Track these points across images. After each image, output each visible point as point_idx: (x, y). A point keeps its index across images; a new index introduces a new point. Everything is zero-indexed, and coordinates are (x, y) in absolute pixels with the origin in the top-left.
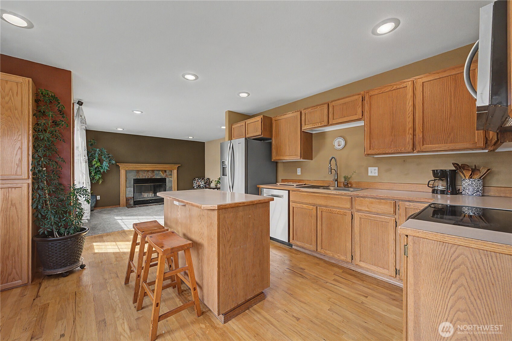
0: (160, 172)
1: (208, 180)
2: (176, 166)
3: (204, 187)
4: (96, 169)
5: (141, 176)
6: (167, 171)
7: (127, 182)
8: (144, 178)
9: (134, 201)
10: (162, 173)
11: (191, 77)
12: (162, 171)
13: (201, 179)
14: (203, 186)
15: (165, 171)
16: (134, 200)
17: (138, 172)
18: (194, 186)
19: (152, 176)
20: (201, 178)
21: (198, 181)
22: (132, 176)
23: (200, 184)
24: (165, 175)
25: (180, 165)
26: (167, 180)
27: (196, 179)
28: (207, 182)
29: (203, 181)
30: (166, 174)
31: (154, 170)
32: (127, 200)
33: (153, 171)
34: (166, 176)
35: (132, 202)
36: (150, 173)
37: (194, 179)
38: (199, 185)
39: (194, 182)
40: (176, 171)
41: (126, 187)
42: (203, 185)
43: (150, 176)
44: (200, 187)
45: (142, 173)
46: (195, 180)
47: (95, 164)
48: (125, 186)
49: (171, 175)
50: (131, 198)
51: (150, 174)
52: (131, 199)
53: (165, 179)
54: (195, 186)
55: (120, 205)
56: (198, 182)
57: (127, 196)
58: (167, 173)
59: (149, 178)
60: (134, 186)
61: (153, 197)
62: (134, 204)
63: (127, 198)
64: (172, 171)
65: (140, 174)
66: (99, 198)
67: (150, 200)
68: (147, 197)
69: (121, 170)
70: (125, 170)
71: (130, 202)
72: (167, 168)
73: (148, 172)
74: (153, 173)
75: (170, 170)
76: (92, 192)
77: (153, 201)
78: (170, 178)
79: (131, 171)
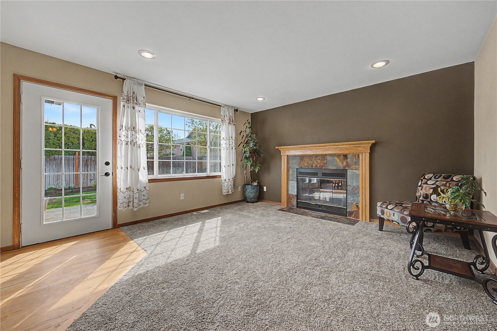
0: (336, 158)
5: (306, 164)
6: (349, 156)
7: (290, 172)
8: (311, 168)
9: (297, 202)
10: (338, 160)
12: (338, 155)
13: (440, 176)
15: (345, 156)
16: (297, 199)
17: (302, 157)
18: (418, 194)
19: (322, 164)
20: (443, 175)
22: (296, 165)
24: (345, 163)
26: (349, 172)
30: (347, 163)
31: (326, 155)
32: (289, 197)
33: (324, 156)
34: (348, 165)
35: (295, 203)
36: (319, 159)
37: (424, 175)
39: (420, 184)
40: (368, 155)
43: (318, 165)
45: (308, 160)
49: (357, 163)
51: (319, 161)
52: (294, 197)
53: (345, 171)
55: (281, 202)
57: (289, 192)
58: (349, 160)
59: (318, 168)
60: (297, 179)
61: (327, 202)
62: (297, 208)
63: (290, 195)
64: (359, 155)
65: (305, 161)
66: (265, 189)
67: (318, 205)
68: (318, 200)
69: (282, 156)
70: (286, 156)
71: (292, 202)
72: (346, 149)
73: (316, 158)
74: (324, 159)
75: (354, 153)
76: (257, 181)
77: (323, 208)
78: (355, 170)
79: (294, 157)
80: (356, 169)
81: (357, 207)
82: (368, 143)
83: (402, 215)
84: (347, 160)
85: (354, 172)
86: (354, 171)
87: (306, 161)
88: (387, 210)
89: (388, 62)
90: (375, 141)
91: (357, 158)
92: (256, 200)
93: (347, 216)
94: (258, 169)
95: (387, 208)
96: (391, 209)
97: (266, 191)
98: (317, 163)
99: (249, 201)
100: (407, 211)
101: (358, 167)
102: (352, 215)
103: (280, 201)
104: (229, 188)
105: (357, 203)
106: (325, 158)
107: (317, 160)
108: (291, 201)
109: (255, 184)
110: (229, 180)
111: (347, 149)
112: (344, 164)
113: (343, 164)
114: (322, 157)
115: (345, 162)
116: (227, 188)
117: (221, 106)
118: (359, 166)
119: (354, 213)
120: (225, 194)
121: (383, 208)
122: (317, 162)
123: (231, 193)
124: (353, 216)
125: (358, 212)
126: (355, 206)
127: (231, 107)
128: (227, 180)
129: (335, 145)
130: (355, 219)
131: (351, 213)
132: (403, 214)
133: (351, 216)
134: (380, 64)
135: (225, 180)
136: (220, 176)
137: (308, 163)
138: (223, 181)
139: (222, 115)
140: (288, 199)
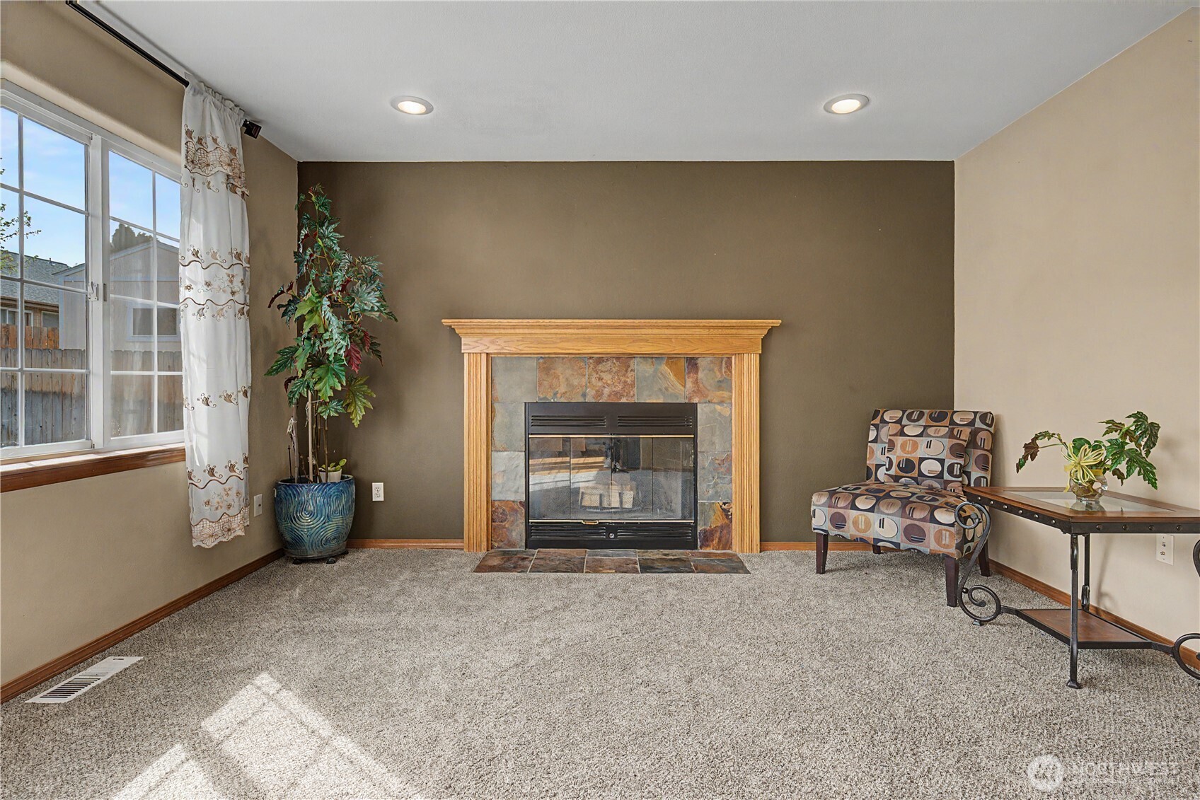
0: (664, 368)
1: (978, 424)
2: (756, 327)
3: (947, 476)
5: (562, 389)
6: (701, 362)
7: (496, 418)
8: (581, 400)
9: (529, 528)
10: (671, 376)
12: (671, 359)
13: (921, 415)
14: (937, 467)
15: (692, 362)
16: (527, 517)
17: (547, 363)
18: (871, 462)
19: (619, 388)
20: (927, 412)
21: (902, 433)
22: (521, 389)
23: (922, 451)
24: (689, 384)
25: (778, 322)
26: (702, 412)
27: (886, 418)
28: (972, 442)
29: (944, 431)
30: (696, 382)
31: (632, 356)
32: (496, 515)
33: (624, 360)
34: (698, 391)
35: (517, 532)
36: (610, 371)
37: (876, 413)
38: (908, 461)
39: (872, 435)
40: (755, 360)
41: (491, 447)
42: (942, 462)
43: (606, 391)
44: (915, 474)
45: (569, 372)
46: (883, 421)
48: (484, 439)
49: (724, 384)
50: (510, 505)
51: (607, 377)
52: (513, 511)
53: (692, 408)
54: (878, 466)
55: (463, 539)
56: (899, 441)
57: (496, 496)
58: (701, 375)
59: (604, 399)
60: (527, 441)
61: (630, 511)
62: (526, 547)
63: (496, 504)
64: (730, 359)
65: (558, 378)
66: (378, 492)
67: (607, 526)
68: (596, 508)
69: (466, 357)
70: (484, 356)
71: (508, 529)
72: (699, 339)
73: (600, 367)
74: (626, 371)
75: (718, 354)
76: (343, 462)
77: (622, 534)
78: (719, 404)
79: (514, 360)
80: (721, 403)
81: (727, 513)
82: (762, 328)
83: (909, 522)
84: (697, 373)
85: (714, 411)
86: (718, 407)
87: (561, 377)
88: (854, 513)
89: (866, 102)
90: (780, 321)
91: (724, 370)
92: (343, 544)
93: (696, 548)
94: (365, 408)
95: (854, 507)
96: (871, 510)
97: (382, 499)
98: (600, 384)
99: (315, 555)
100: (923, 509)
101: (726, 394)
102: (712, 541)
103: (455, 532)
104: (232, 512)
105: (724, 504)
106: (629, 366)
107: (602, 374)
108: (504, 527)
109: (335, 476)
110: (232, 468)
111: (701, 340)
112: (687, 386)
113: (685, 387)
114: (618, 364)
115: (691, 380)
116: (219, 512)
117: (186, 84)
118: (730, 394)
119: (718, 535)
120: (210, 544)
121: (840, 508)
122: (600, 379)
123: (241, 533)
124: (714, 542)
125: (727, 527)
126: (719, 512)
127: (232, 105)
128: (221, 471)
129: (668, 327)
130: (719, 552)
131: (707, 537)
132: (912, 518)
133: (707, 546)
134: (847, 106)
135: (212, 472)
136: (178, 455)
137: (569, 385)
138: (200, 477)
139: (189, 133)
140: (493, 521)
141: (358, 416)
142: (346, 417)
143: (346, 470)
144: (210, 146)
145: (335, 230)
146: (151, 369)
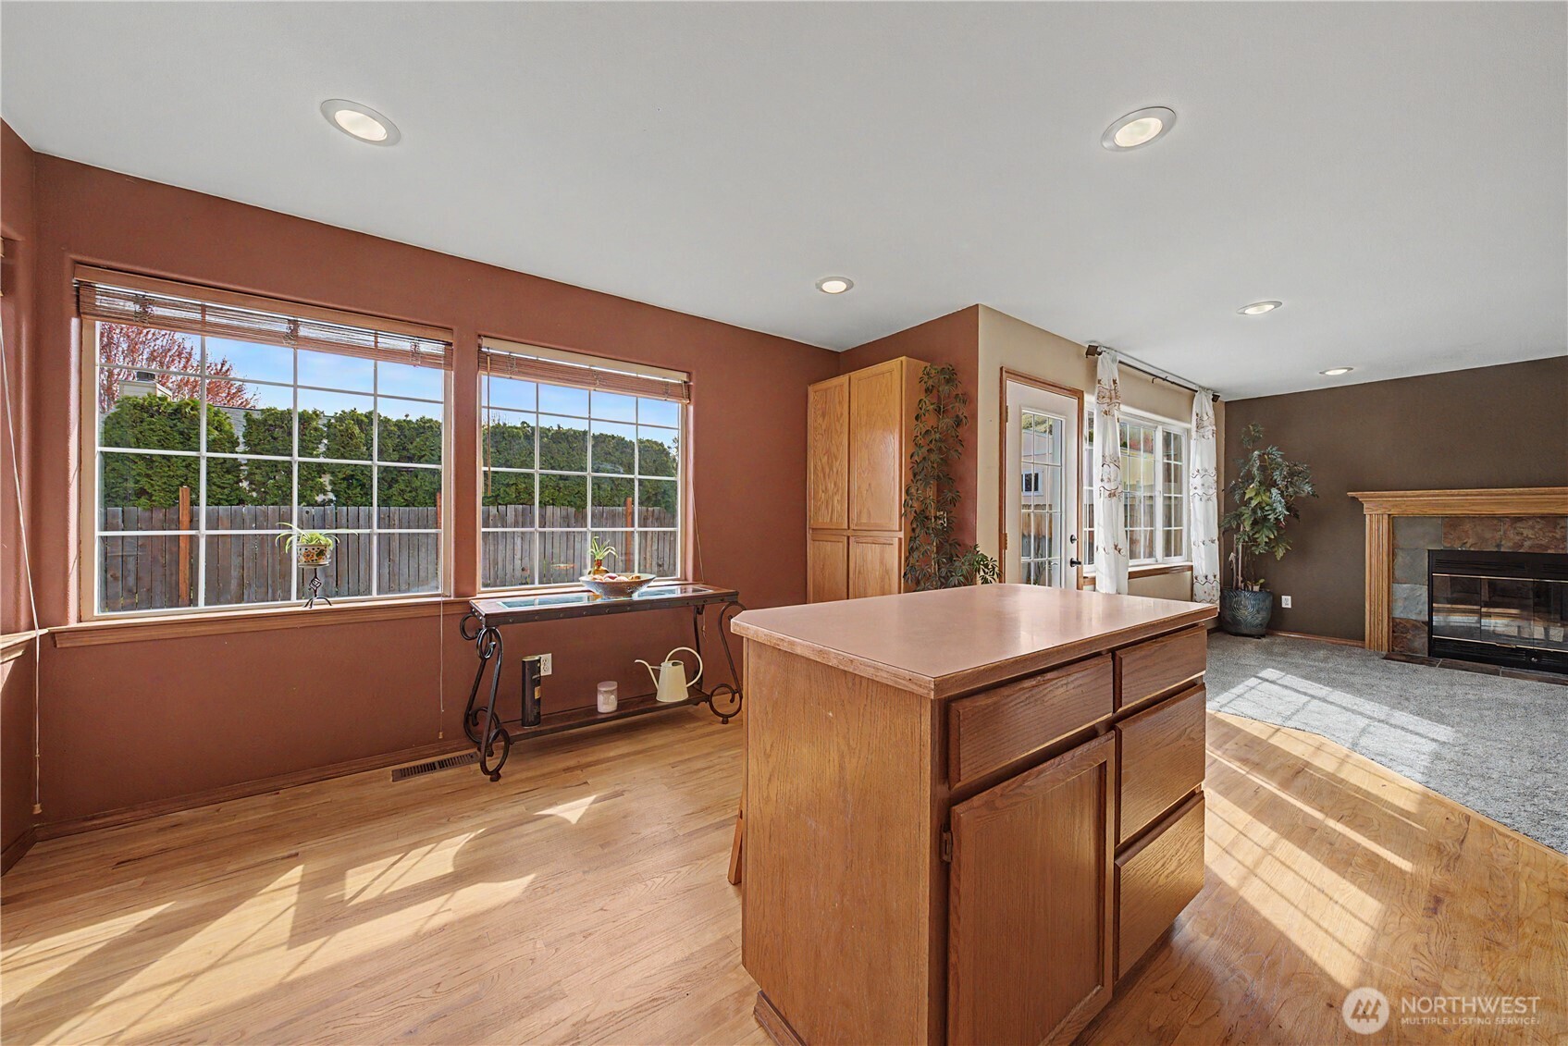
4: (1254, 511)
5: (1471, 541)
7: (1399, 559)
8: (1495, 549)
9: (1430, 639)
11: (1137, 132)
16: (1430, 633)
17: (1453, 522)
19: (1544, 542)
22: (1425, 542)
31: (1562, 516)
32: (1398, 627)
33: (1552, 519)
35: (1421, 642)
36: (1532, 527)
41: (1392, 579)
43: (1527, 543)
45: (1480, 529)
47: (1251, 499)
48: (1386, 574)
50: (1415, 626)
51: (1529, 533)
55: (1364, 640)
57: (1397, 614)
59: (1524, 549)
60: (1431, 577)
61: (1558, 642)
62: (1429, 655)
63: (1398, 620)
65: (1466, 532)
66: (1287, 602)
67: (1527, 651)
69: (1367, 516)
70: (1386, 517)
71: (1409, 639)
73: (1519, 524)
74: (1554, 528)
76: (1262, 581)
79: (1414, 520)
87: (1470, 531)
92: (1264, 629)
97: (1290, 606)
98: (1519, 537)
99: (1245, 632)
103: (1357, 634)
106: (1558, 524)
107: (1522, 530)
108: (1407, 637)
109: (1256, 588)
114: (1543, 521)
117: (1196, 392)
122: (1519, 533)
137: (1481, 538)
138: (1200, 581)
139: (1197, 415)
140: (1393, 632)
141: (1280, 553)
142: (1271, 554)
143: (1262, 586)
144: (1205, 418)
145: (1277, 450)
146: (1170, 526)
